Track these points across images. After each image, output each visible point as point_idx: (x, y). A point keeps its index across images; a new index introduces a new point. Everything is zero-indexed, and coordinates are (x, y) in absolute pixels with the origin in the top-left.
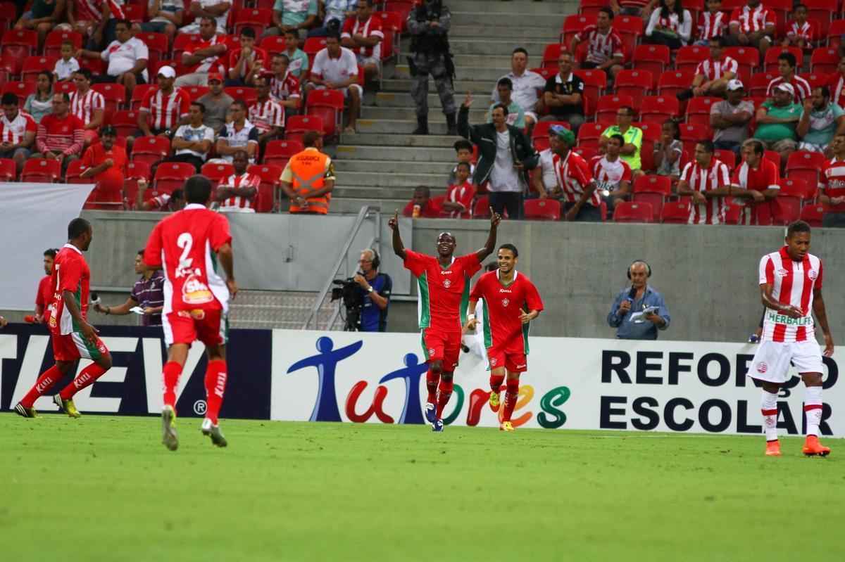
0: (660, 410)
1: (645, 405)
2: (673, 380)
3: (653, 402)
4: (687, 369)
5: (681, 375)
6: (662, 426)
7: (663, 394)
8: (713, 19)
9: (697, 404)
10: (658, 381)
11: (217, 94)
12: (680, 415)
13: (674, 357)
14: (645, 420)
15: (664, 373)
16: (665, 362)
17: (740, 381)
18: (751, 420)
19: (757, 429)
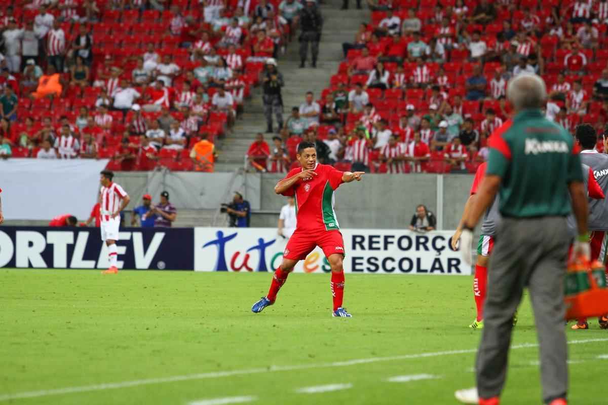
0: (380, 263)
1: (373, 261)
2: (386, 248)
3: (376, 259)
4: (392, 243)
5: (389, 246)
6: (381, 271)
7: (381, 255)
9: (397, 260)
10: (378, 249)
11: (166, 116)
12: (389, 265)
13: (386, 238)
14: (373, 268)
15: (381, 245)
16: (382, 240)
17: (418, 248)
18: (423, 267)
19: (426, 271)
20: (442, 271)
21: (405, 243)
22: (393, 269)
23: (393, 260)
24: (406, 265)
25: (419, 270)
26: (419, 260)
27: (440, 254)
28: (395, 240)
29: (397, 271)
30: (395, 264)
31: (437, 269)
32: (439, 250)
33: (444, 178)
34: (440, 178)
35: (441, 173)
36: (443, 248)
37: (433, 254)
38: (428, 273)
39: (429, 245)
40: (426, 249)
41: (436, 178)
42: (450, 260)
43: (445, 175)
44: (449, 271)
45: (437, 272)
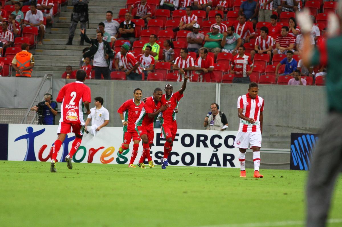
9: (181, 155)
17: (198, 145)
19: (205, 164)
20: (219, 165)
21: (187, 140)
22: (177, 162)
23: (177, 154)
24: (188, 159)
25: (199, 163)
26: (199, 155)
27: (217, 150)
28: (179, 138)
29: (181, 164)
31: (214, 163)
32: (217, 147)
33: (222, 85)
34: (218, 86)
35: (219, 82)
36: (220, 145)
37: (211, 150)
38: (207, 166)
39: (208, 142)
40: (206, 146)
41: (216, 85)
42: (225, 155)
43: (223, 84)
44: (225, 165)
45: (214, 166)
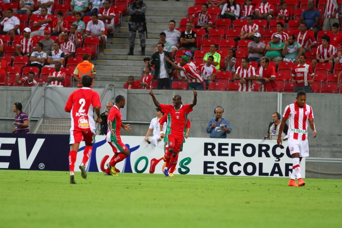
0: (227, 167)
1: (222, 165)
2: (233, 154)
3: (225, 164)
4: (239, 150)
5: (236, 152)
6: (228, 173)
7: (229, 160)
8: (248, 8)
9: (243, 165)
10: (227, 155)
11: (48, 39)
12: (236, 169)
13: (233, 145)
14: (222, 171)
15: (229, 152)
16: (229, 147)
17: (260, 155)
18: (264, 171)
19: (267, 174)
20: (281, 175)
21: (249, 150)
22: (239, 172)
23: (239, 164)
24: (250, 169)
25: (261, 173)
26: (261, 165)
27: (279, 160)
28: (241, 148)
29: (242, 174)
30: (241, 168)
31: (276, 173)
32: (278, 157)
33: (283, 95)
34: (280, 95)
35: (280, 92)
36: (282, 155)
37: (273, 160)
38: (269, 176)
39: (270, 152)
40: (268, 155)
41: (277, 95)
42: (287, 165)
43: (285, 93)
44: (287, 174)
45: (276, 176)
